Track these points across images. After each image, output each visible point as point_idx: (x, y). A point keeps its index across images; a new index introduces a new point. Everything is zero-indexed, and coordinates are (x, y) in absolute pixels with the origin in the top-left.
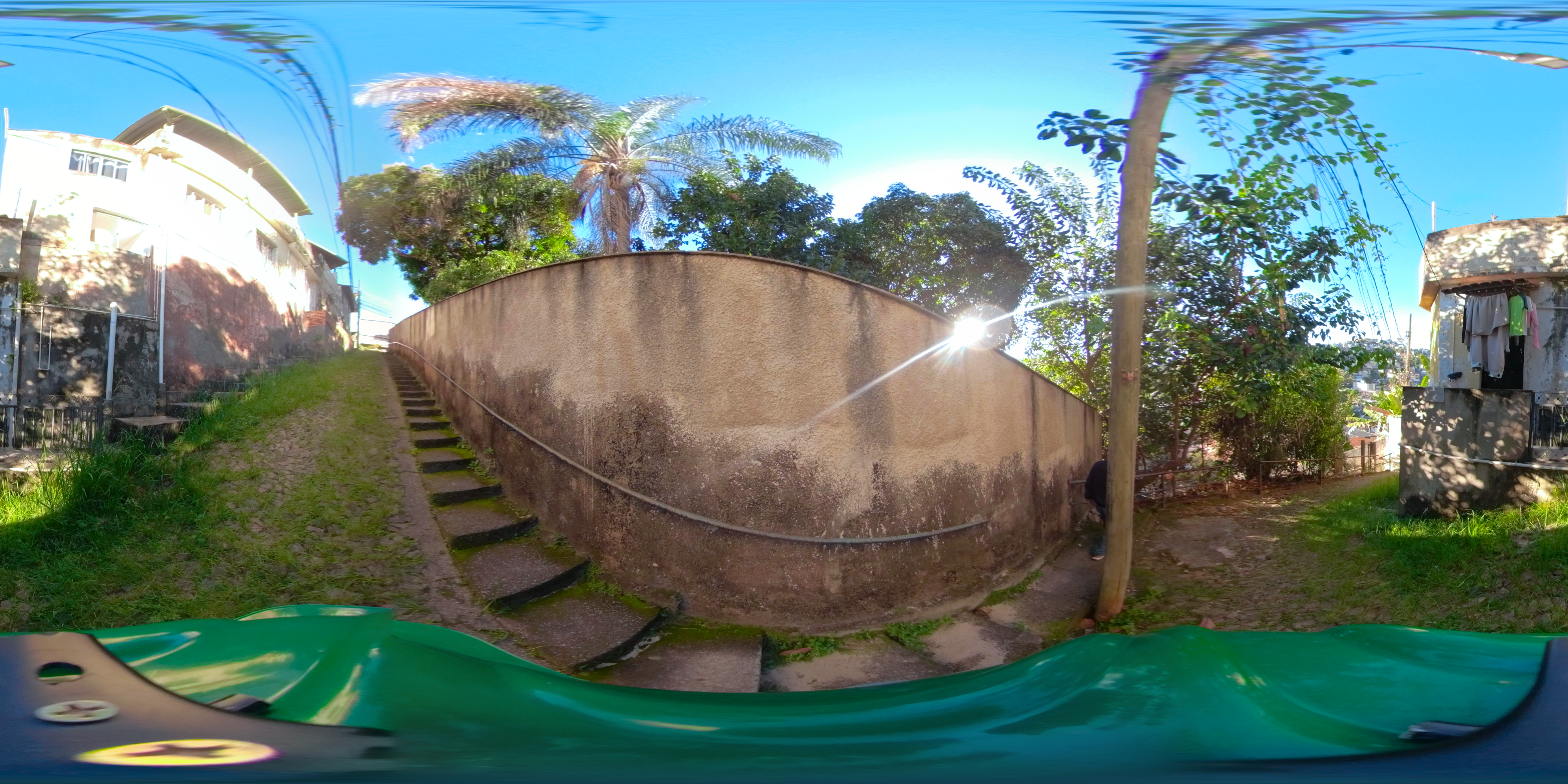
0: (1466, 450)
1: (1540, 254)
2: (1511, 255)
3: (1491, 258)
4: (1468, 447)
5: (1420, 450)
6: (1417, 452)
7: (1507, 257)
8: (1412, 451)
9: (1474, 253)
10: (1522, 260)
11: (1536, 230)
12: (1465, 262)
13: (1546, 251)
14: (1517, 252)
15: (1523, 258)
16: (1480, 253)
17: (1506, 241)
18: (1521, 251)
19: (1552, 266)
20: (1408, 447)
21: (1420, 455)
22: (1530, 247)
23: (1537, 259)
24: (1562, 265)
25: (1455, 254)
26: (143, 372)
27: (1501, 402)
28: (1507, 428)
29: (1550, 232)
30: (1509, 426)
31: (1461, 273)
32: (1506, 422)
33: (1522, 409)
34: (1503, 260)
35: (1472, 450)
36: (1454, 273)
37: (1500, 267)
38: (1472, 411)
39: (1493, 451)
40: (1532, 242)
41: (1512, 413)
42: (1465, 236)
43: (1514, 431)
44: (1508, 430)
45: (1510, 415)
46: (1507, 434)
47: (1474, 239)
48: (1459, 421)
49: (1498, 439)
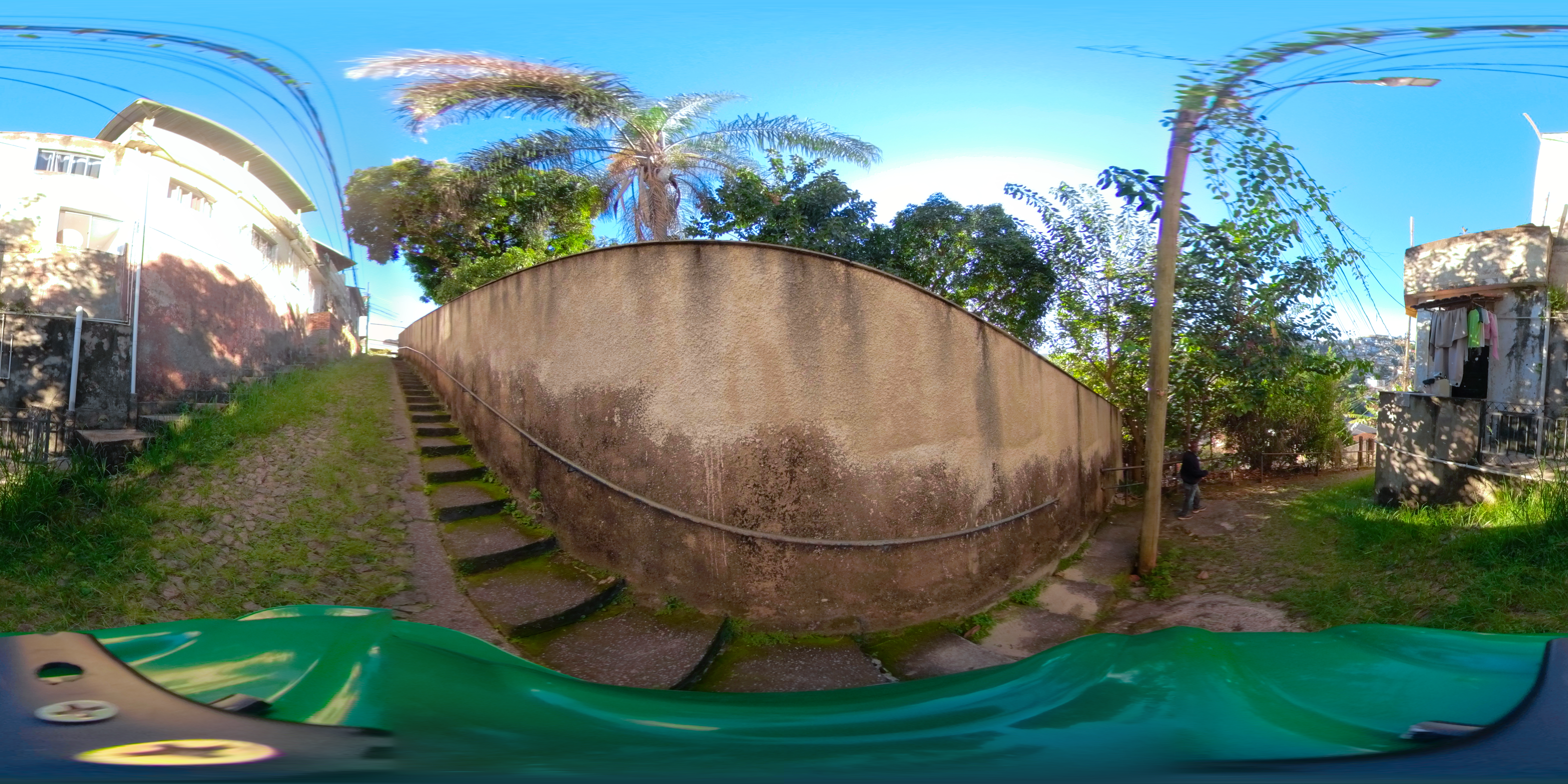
26: (112, 381)
48: (1421, 424)
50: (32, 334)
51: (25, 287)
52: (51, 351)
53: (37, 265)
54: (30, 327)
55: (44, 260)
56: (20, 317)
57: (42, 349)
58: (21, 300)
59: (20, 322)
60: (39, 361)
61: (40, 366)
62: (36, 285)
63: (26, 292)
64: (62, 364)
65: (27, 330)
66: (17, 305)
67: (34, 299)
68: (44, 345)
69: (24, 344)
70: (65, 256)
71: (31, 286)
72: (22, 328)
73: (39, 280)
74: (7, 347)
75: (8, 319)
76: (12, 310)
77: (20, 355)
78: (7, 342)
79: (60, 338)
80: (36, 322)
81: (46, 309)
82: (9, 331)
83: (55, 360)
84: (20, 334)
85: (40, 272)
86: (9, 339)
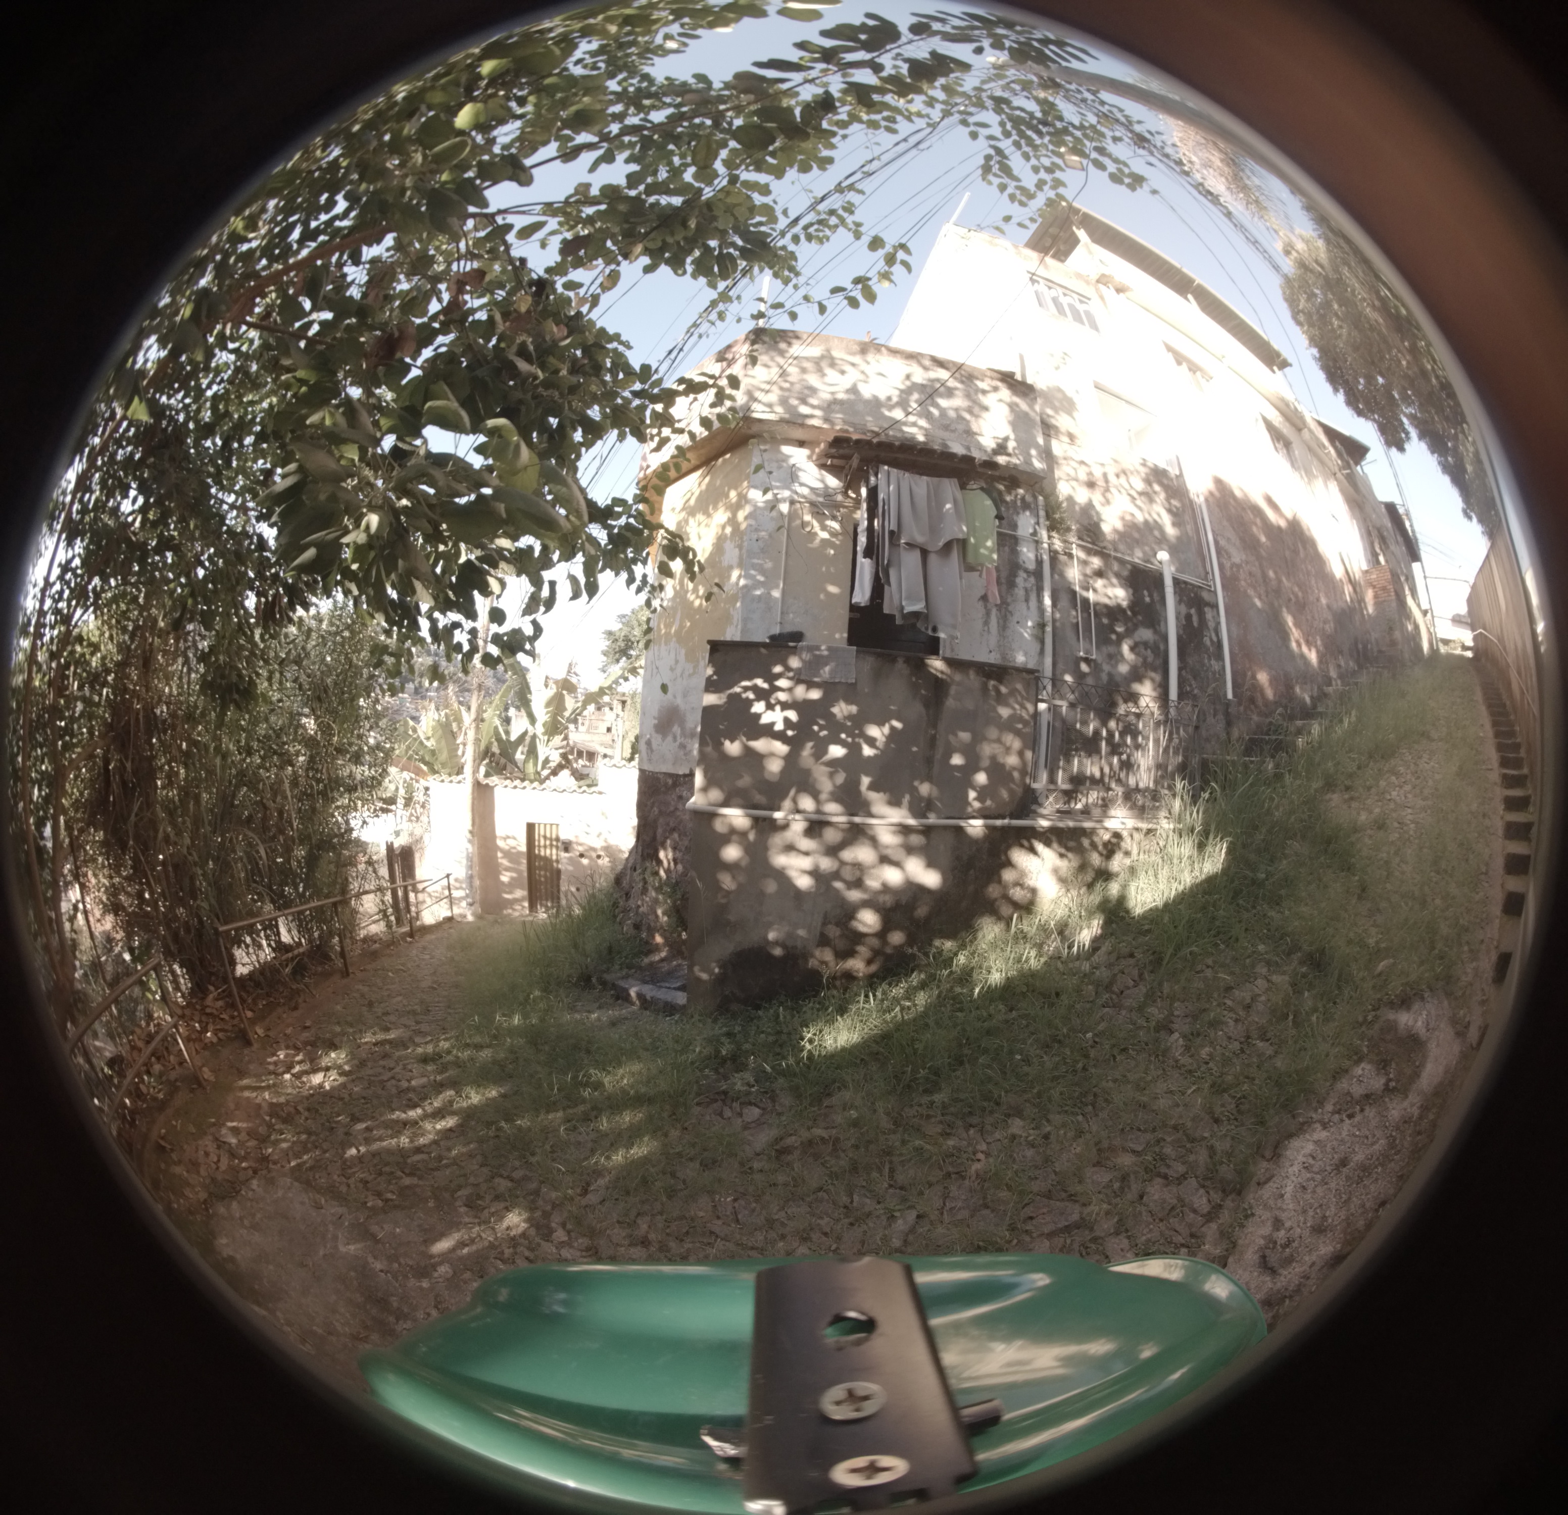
0: (906, 800)
1: (974, 427)
2: (926, 414)
3: (889, 407)
4: (912, 791)
5: (774, 815)
6: (760, 821)
10: (946, 428)
11: (961, 382)
13: (983, 423)
21: (772, 828)
27: (985, 689)
28: (996, 746)
29: (984, 392)
30: (999, 741)
31: (826, 420)
32: (993, 733)
33: (1023, 707)
34: (912, 418)
35: (921, 799)
36: (812, 416)
37: (906, 429)
38: (927, 706)
39: (966, 796)
40: (959, 401)
41: (1004, 712)
42: (835, 353)
43: (1008, 750)
44: (995, 749)
45: (1000, 717)
46: (993, 758)
47: (853, 365)
48: (893, 728)
49: (977, 770)
50: (1113, 586)
51: (1090, 505)
52: (1140, 618)
53: (1097, 472)
54: (1111, 575)
56: (1097, 553)
57: (1129, 613)
58: (1090, 524)
59: (1096, 562)
60: (1129, 633)
61: (1130, 642)
62: (1103, 505)
63: (1093, 513)
64: (1156, 643)
65: (1108, 579)
66: (1089, 532)
67: (1105, 528)
68: (1130, 608)
69: (1108, 601)
71: (1097, 506)
72: (1099, 574)
73: (1104, 497)
74: (1086, 601)
75: (1082, 555)
76: (1080, 538)
77: (1105, 621)
78: (1085, 594)
79: (1147, 599)
80: (1116, 567)
81: (1121, 547)
82: (1085, 575)
83: (1145, 634)
84: (1099, 583)
85: (1101, 483)
86: (1087, 589)
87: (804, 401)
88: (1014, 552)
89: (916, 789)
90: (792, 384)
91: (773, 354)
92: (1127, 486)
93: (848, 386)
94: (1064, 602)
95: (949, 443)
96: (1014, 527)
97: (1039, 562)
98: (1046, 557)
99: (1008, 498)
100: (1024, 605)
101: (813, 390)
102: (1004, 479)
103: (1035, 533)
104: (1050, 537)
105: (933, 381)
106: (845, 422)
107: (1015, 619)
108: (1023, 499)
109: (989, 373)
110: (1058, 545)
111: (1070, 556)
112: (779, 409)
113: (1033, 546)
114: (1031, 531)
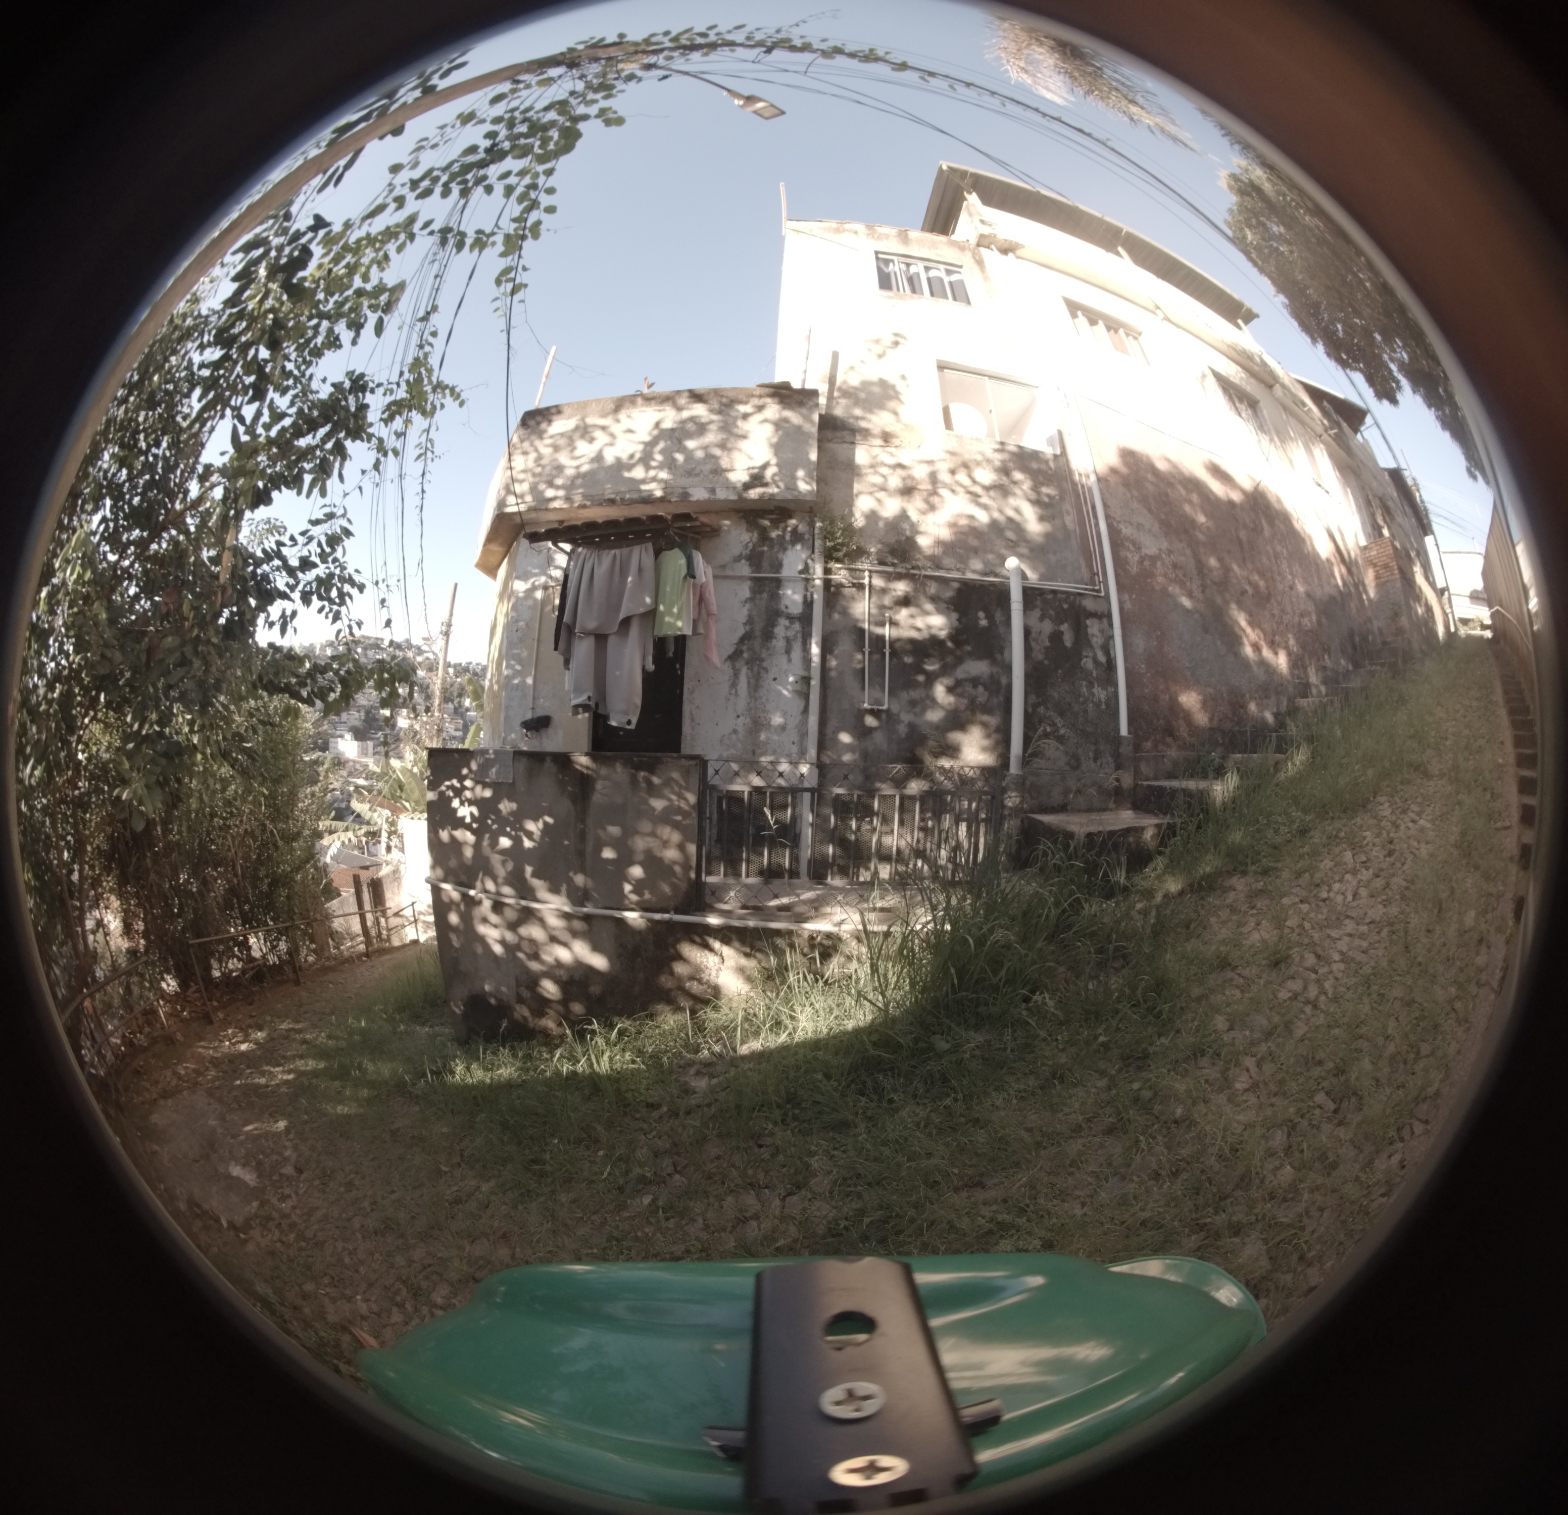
0: (564, 888)
1: (724, 463)
2: (669, 464)
3: (630, 467)
4: (570, 882)
5: (472, 893)
6: (465, 896)
7: (661, 467)
8: (456, 896)
9: (599, 458)
10: (690, 473)
11: (720, 412)
12: (578, 476)
13: (736, 455)
14: (680, 457)
15: (691, 470)
16: (609, 457)
17: (662, 434)
18: (689, 454)
19: (747, 486)
20: (446, 886)
21: (472, 903)
22: (705, 448)
23: (719, 472)
24: (766, 485)
25: (563, 458)
26: (1086, 711)
27: (634, 781)
28: (649, 839)
29: (745, 416)
30: (653, 834)
31: (568, 499)
32: (646, 826)
33: (681, 796)
34: (652, 473)
35: (577, 888)
36: (555, 498)
37: (644, 487)
38: (574, 802)
39: (622, 889)
40: (711, 437)
41: (658, 804)
42: (590, 421)
43: (665, 844)
44: (651, 843)
45: (654, 809)
46: (649, 853)
47: (604, 428)
48: (545, 823)
49: (632, 863)
50: (927, 613)
51: (903, 516)
52: (969, 648)
53: (920, 473)
54: (922, 598)
55: (930, 462)
56: (899, 577)
57: (950, 644)
58: (898, 542)
59: (901, 588)
60: (945, 671)
61: (948, 681)
62: (923, 513)
63: (906, 526)
64: (992, 676)
65: (918, 606)
66: (893, 552)
67: (924, 542)
68: (952, 637)
69: (914, 634)
70: (967, 457)
71: (914, 515)
72: (905, 601)
73: (927, 501)
74: (879, 641)
75: (878, 582)
76: (882, 563)
77: (908, 660)
78: (878, 631)
79: (984, 623)
80: (933, 588)
81: (947, 561)
82: (882, 608)
83: (978, 668)
84: (903, 614)
85: (926, 486)
86: (882, 624)
87: (551, 484)
88: (775, 597)
89: (571, 880)
90: (543, 467)
91: (533, 437)
92: (966, 481)
93: (593, 455)
94: (845, 644)
95: (690, 491)
96: (778, 566)
97: (808, 604)
98: (818, 597)
99: (774, 534)
100: (784, 658)
101: (560, 468)
102: (771, 512)
103: (806, 569)
104: (827, 571)
105: (683, 422)
106: (585, 496)
107: (771, 676)
108: (795, 531)
109: (758, 391)
110: (840, 575)
111: (861, 587)
112: (529, 498)
113: (800, 586)
114: (800, 567)
